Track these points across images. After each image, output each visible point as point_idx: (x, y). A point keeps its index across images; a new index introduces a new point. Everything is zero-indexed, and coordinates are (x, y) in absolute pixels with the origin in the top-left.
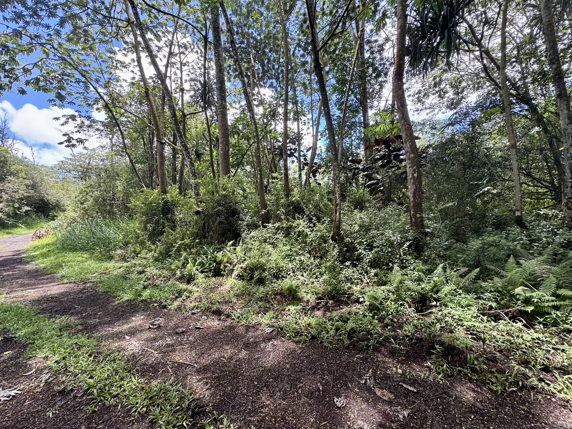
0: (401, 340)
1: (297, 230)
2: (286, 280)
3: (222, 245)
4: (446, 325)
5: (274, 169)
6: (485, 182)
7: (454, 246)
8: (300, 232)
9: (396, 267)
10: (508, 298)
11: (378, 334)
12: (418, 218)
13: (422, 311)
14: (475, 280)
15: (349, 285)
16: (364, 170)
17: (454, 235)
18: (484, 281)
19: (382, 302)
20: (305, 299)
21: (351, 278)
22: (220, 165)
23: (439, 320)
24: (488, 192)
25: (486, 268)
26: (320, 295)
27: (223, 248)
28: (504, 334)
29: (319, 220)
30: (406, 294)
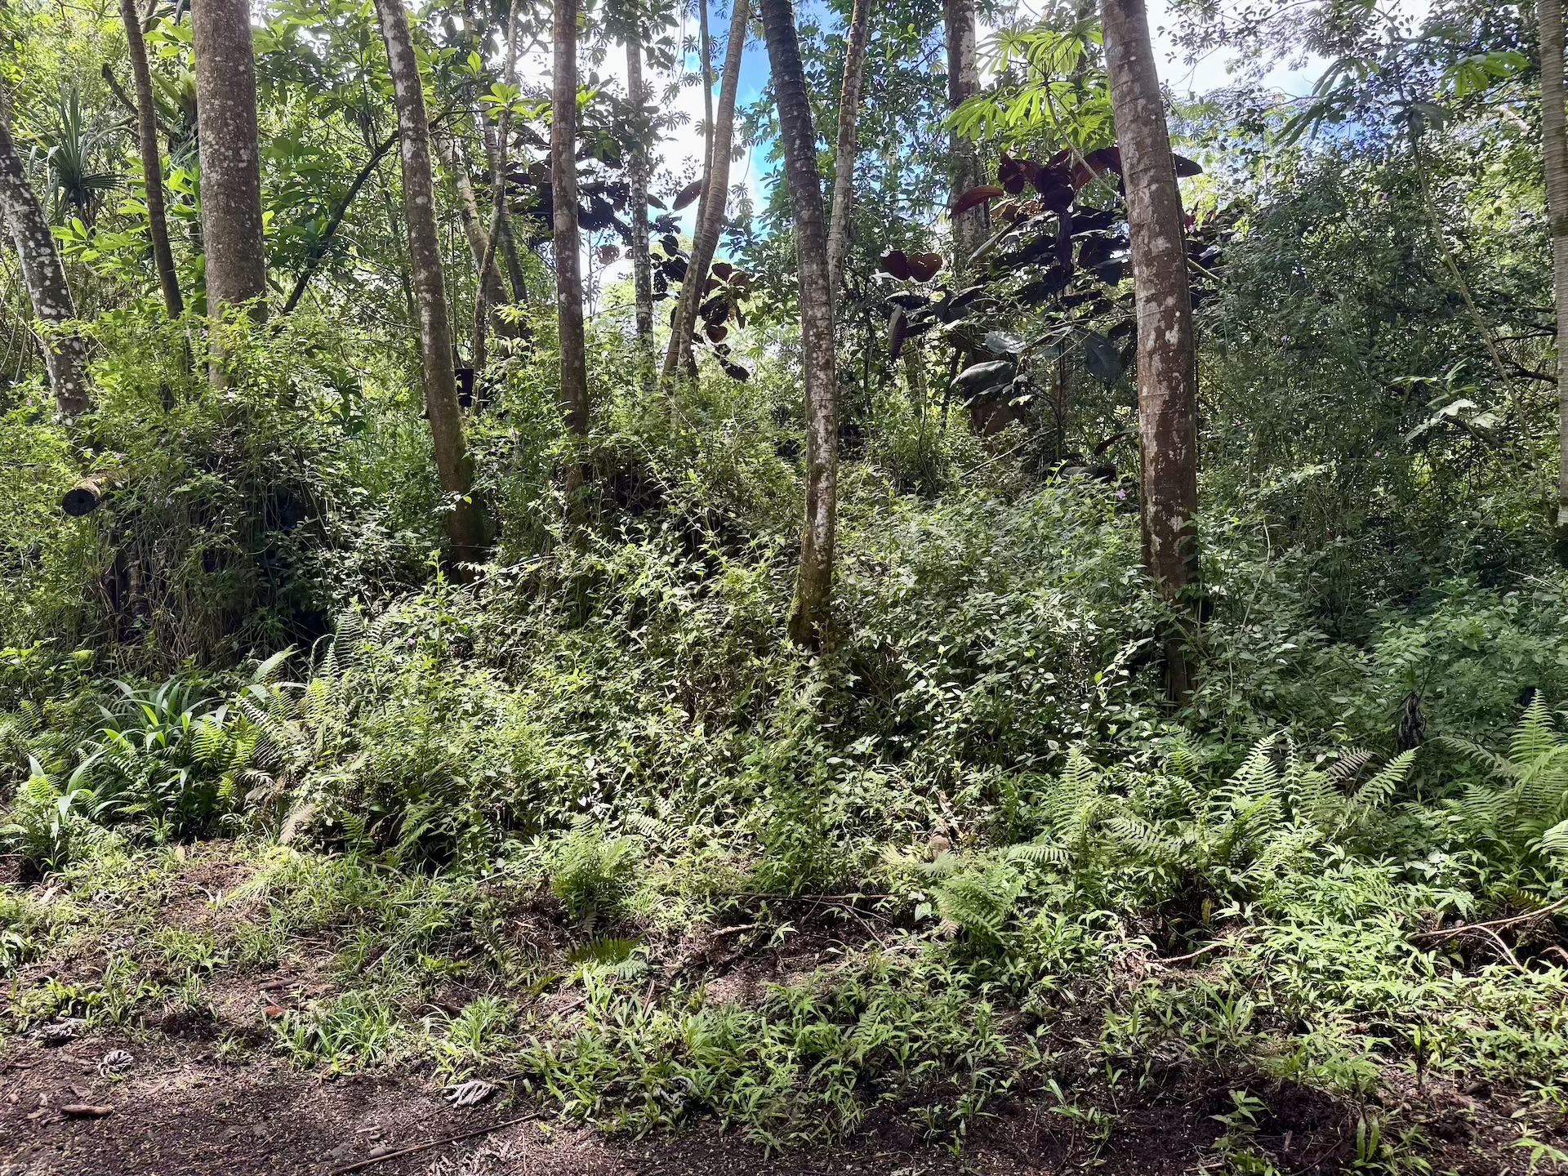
0: (1089, 1080)
1: (628, 592)
2: (568, 837)
3: (227, 676)
4: (1279, 1000)
5: (507, 284)
6: (1450, 377)
7: (1321, 657)
8: (640, 601)
9: (1076, 756)
10: (1516, 871)
11: (991, 1063)
12: (1176, 536)
13: (1181, 947)
14: (1395, 799)
15: (868, 843)
16: (945, 311)
17: (1320, 611)
18: (1431, 803)
19: (1013, 917)
20: (661, 926)
21: (878, 814)
22: (208, 246)
23: (1248, 983)
24: (1460, 424)
25: (1440, 749)
26: (732, 901)
27: (230, 688)
28: (1497, 1019)
29: (733, 542)
30: (1116, 878)
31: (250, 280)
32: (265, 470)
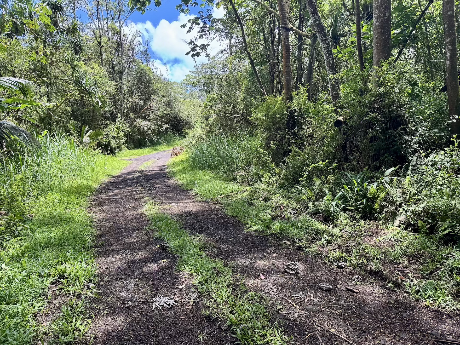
3: (376, 173)
27: (378, 177)
31: (386, 53)
32: (389, 111)
